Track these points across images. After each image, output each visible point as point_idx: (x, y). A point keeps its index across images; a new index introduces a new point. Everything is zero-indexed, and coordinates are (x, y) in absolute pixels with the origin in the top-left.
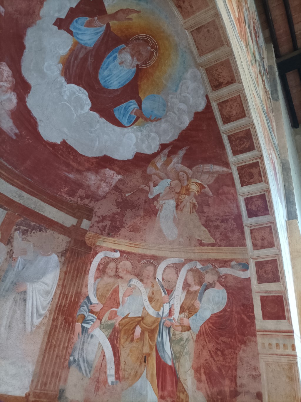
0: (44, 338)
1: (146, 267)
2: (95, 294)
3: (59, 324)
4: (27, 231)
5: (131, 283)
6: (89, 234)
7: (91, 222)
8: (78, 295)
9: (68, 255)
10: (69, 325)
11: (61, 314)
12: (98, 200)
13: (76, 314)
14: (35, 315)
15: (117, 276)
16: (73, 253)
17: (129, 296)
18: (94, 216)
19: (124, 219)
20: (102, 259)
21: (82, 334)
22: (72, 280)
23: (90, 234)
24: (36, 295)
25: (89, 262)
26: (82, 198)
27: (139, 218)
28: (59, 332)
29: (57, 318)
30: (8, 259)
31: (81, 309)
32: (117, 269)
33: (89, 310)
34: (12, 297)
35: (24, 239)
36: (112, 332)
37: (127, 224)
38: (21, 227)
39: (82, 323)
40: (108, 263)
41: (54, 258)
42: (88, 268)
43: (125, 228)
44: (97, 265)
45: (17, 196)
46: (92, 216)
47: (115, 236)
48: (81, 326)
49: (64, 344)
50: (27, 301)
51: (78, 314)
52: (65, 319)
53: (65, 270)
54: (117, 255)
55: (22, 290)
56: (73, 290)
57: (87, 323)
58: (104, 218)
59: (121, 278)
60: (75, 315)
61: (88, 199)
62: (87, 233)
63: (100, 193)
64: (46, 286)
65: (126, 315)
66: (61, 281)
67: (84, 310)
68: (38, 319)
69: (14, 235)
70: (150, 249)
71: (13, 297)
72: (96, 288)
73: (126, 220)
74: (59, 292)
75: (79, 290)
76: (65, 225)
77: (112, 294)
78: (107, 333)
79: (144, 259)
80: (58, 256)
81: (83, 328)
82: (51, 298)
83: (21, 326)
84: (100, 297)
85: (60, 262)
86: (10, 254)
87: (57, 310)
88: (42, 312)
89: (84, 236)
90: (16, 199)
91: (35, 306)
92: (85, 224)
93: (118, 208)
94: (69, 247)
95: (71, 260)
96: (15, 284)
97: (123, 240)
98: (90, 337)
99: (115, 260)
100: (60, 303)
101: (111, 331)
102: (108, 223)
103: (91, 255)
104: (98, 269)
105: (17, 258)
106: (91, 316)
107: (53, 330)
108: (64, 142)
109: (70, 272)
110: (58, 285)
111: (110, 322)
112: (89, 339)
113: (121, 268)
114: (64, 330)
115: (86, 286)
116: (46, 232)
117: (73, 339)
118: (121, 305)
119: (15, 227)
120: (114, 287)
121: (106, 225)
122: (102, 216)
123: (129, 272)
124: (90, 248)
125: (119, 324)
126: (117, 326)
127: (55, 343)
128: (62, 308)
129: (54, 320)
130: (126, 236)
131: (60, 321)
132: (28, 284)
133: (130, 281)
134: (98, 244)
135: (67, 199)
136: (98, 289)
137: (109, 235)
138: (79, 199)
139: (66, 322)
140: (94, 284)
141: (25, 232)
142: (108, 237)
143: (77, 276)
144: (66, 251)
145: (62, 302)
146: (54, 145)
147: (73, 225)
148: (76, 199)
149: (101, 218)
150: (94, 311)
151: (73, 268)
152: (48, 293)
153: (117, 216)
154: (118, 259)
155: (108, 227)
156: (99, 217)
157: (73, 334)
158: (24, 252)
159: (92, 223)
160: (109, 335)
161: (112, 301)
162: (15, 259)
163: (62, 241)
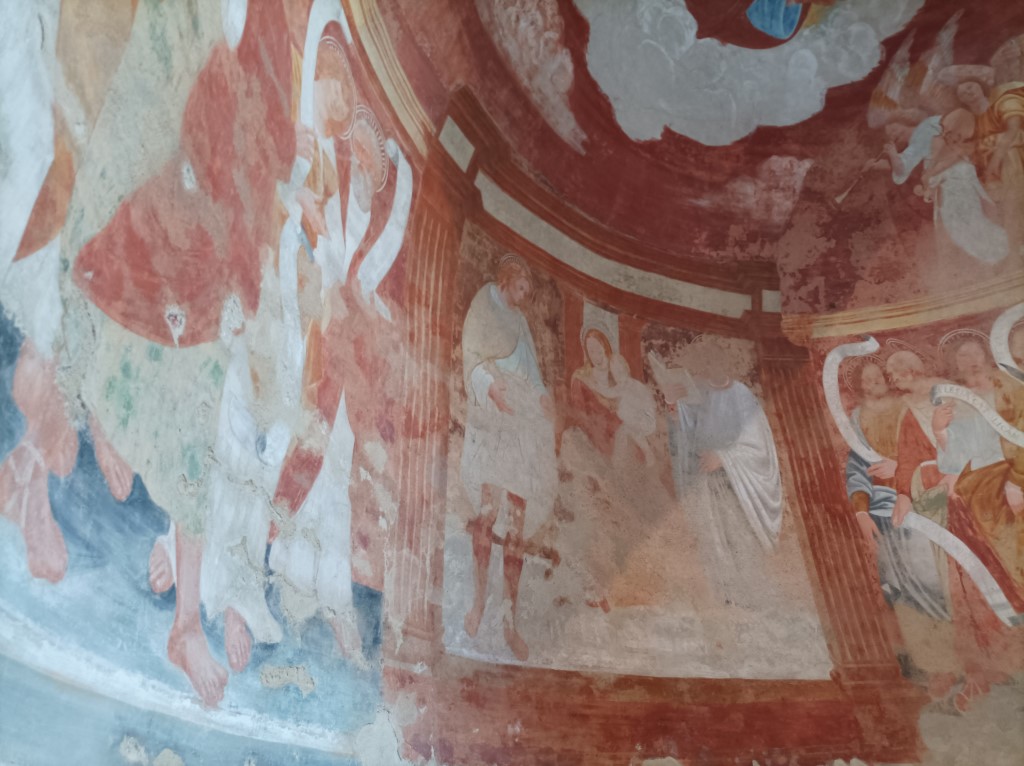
0: (805, 557)
1: (956, 349)
2: (865, 443)
3: (821, 522)
4: (666, 346)
5: (938, 396)
6: (787, 321)
7: (779, 293)
8: (829, 453)
9: (764, 377)
10: (843, 520)
11: (812, 501)
12: (775, 238)
13: (846, 493)
14: (763, 512)
15: (896, 391)
16: (774, 371)
17: (947, 425)
18: (781, 276)
19: (853, 259)
20: (840, 367)
21: (883, 534)
22: (799, 426)
23: (790, 320)
24: (745, 472)
25: (816, 381)
26: (742, 245)
27: (889, 243)
28: (830, 540)
29: (810, 510)
30: (661, 409)
31: (851, 479)
32: (886, 376)
33: (869, 479)
34: (704, 483)
35: (670, 365)
36: (951, 512)
37: (863, 268)
38: (654, 342)
39: (868, 509)
40: (858, 371)
41: (741, 389)
42: (820, 392)
43: (862, 279)
44: (836, 382)
45: (622, 280)
46: (778, 279)
47: (849, 306)
48: (868, 517)
49: (853, 561)
50: (736, 488)
51: (849, 494)
52: (828, 509)
53: (774, 410)
54: (872, 346)
55: (715, 467)
56: (813, 446)
57: (881, 508)
58: (805, 274)
59: (907, 391)
60: (844, 497)
61: (755, 242)
62: (781, 319)
64: (756, 452)
65: (965, 469)
66: (780, 434)
67: (857, 483)
68: (773, 519)
69: (648, 361)
70: (946, 306)
71: (706, 483)
72: (860, 430)
73: (858, 261)
74: (785, 456)
75: (825, 443)
76: (729, 315)
77: (904, 432)
78: (938, 518)
79: (943, 334)
80: (745, 384)
81: (877, 520)
82: (777, 471)
83: (749, 538)
84: (881, 446)
85: (756, 395)
86: (659, 397)
87: (801, 494)
88: (776, 504)
89: (777, 328)
90: (623, 286)
91: (755, 495)
92: (771, 300)
93: (829, 240)
94: (758, 360)
95: (776, 385)
96: (695, 456)
97: (871, 309)
98: (902, 534)
100: (799, 479)
101: (946, 510)
102: (818, 281)
103: (812, 364)
104: (843, 390)
105: (675, 405)
106: (881, 492)
107: (816, 538)
109: (787, 411)
110: (778, 443)
111: (933, 493)
112: (903, 539)
113: (896, 370)
114: (837, 533)
115: (836, 431)
116: (701, 340)
117: (868, 548)
118: (939, 450)
119: (642, 344)
120: (901, 418)
121: (817, 288)
122: (800, 271)
123: (918, 374)
124: (804, 351)
125: (958, 492)
126: (955, 496)
127: (832, 562)
128: (809, 489)
129: (806, 517)
130: (873, 298)
131: (819, 516)
132: (720, 453)
133: (932, 392)
134: (815, 335)
135: (711, 257)
136: (865, 432)
137: (832, 307)
138: (737, 249)
139: (833, 517)
140: (852, 422)
141: (664, 351)
142: (832, 313)
143: (806, 417)
144: (757, 368)
145: (803, 477)
147: (747, 312)
148: (731, 252)
149: (799, 275)
150: (883, 478)
151: (788, 401)
152: (764, 463)
153: (833, 259)
154: (879, 353)
155: (822, 290)
156: (793, 275)
157: (862, 537)
158: (682, 392)
159: (783, 294)
160: (946, 522)
161: (913, 446)
162: (672, 409)
163: (739, 350)
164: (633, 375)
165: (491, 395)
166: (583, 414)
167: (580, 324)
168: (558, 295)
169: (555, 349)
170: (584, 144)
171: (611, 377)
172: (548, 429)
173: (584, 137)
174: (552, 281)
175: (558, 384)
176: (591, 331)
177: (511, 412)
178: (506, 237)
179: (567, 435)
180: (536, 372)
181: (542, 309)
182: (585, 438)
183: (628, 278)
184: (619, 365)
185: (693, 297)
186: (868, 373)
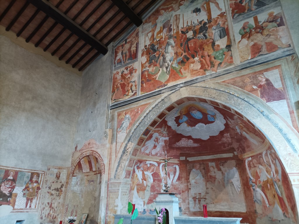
1: (260, 159)
2: (251, 176)
4: (223, 164)
7: (236, 151)
8: (247, 178)
9: (238, 166)
12: (232, 144)
14: (238, 188)
16: (239, 164)
17: (261, 173)
21: (254, 191)
22: (243, 174)
23: (239, 156)
24: (235, 182)
25: (245, 165)
31: (250, 182)
32: (253, 164)
33: (252, 182)
35: (224, 167)
36: (262, 188)
38: (221, 164)
39: (252, 187)
43: (245, 148)
47: (246, 152)
50: (234, 185)
51: (250, 185)
54: (250, 159)
55: (231, 182)
57: (254, 187)
58: (238, 148)
59: (256, 166)
63: (230, 142)
64: (237, 179)
65: (263, 181)
69: (220, 167)
71: (230, 185)
73: (244, 145)
76: (231, 157)
80: (235, 167)
81: (253, 189)
82: (240, 181)
83: (236, 192)
84: (253, 176)
86: (222, 173)
88: (240, 187)
90: (214, 158)
91: (237, 185)
92: (236, 153)
93: (238, 143)
96: (228, 181)
97: (249, 152)
98: (256, 191)
103: (244, 162)
106: (254, 184)
108: (210, 136)
109: (241, 171)
111: (260, 185)
116: (228, 162)
118: (260, 177)
119: (219, 165)
120: (256, 171)
121: (241, 150)
123: (257, 163)
124: (242, 160)
126: (262, 185)
132: (232, 180)
133: (259, 167)
134: (243, 157)
136: (251, 174)
138: (228, 147)
141: (223, 165)
143: (244, 172)
144: (236, 164)
146: (209, 139)
147: (233, 156)
150: (254, 182)
151: (241, 169)
153: (240, 145)
157: (251, 192)
158: (226, 171)
160: (261, 190)
161: (257, 176)
162: (224, 174)
163: (234, 162)
164: (218, 170)
165: (195, 183)
166: (210, 179)
167: (208, 166)
168: (204, 164)
169: (205, 172)
170: (200, 145)
171: (215, 172)
172: (204, 183)
173: (199, 144)
174: (203, 163)
175: (206, 177)
176: (211, 167)
177: (198, 183)
178: (194, 162)
179: (207, 183)
180: (202, 177)
181: (202, 167)
182: (210, 182)
183: (215, 156)
184: (216, 170)
185: (225, 155)
186: (251, 163)
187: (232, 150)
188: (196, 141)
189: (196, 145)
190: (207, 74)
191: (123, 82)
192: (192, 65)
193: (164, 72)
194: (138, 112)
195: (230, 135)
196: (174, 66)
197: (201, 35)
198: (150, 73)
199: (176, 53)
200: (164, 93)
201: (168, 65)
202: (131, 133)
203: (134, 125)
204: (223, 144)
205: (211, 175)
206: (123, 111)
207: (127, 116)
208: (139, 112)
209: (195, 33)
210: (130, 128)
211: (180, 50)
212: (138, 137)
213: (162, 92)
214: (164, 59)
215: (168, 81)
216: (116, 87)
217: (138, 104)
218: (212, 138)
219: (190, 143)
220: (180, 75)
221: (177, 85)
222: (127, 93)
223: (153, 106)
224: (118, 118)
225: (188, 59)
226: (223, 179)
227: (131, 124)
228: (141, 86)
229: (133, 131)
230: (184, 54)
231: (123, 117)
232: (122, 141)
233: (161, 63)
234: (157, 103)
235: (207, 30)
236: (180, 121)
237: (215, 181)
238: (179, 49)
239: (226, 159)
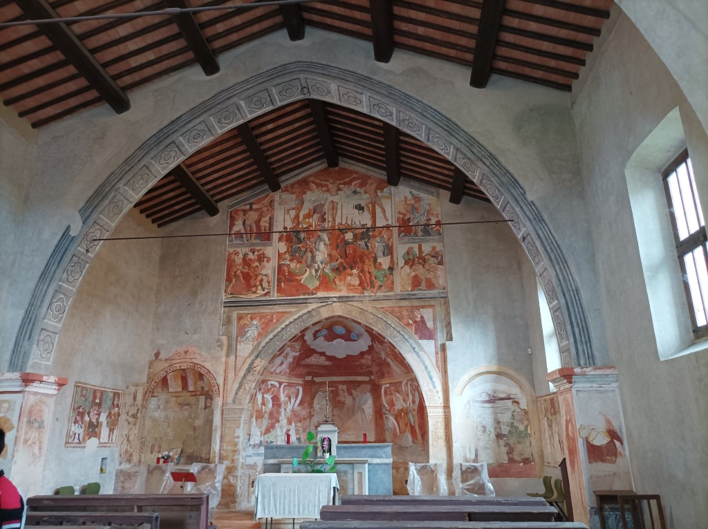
1: (399, 387)
2: (386, 403)
8: (381, 405)
12: (370, 367)
15: (391, 394)
17: (397, 401)
18: (373, 373)
21: (386, 419)
23: (376, 380)
24: (367, 409)
25: (380, 391)
34: (360, 412)
36: (395, 416)
41: (368, 394)
42: (380, 394)
44: (383, 391)
48: (385, 416)
49: (381, 423)
50: (365, 412)
52: (379, 415)
54: (388, 385)
55: (362, 409)
57: (387, 415)
59: (393, 394)
60: (382, 413)
61: (367, 368)
64: (369, 405)
65: (398, 409)
69: (352, 392)
76: (366, 381)
77: (391, 402)
78: (393, 417)
82: (372, 409)
83: (366, 420)
84: (388, 404)
88: (371, 414)
89: (374, 382)
90: (347, 380)
91: (368, 413)
92: (373, 377)
94: (372, 388)
96: (358, 407)
99: (388, 388)
103: (380, 388)
106: (387, 412)
107: (377, 419)
108: (347, 355)
111: (393, 413)
112: (389, 420)
113: (391, 390)
114: (380, 419)
115: (382, 401)
116: (361, 386)
118: (395, 405)
119: (351, 389)
120: (392, 399)
122: (376, 372)
123: (394, 391)
125: (397, 413)
130: (388, 377)
132: (363, 406)
133: (396, 395)
134: (381, 383)
135: (361, 371)
136: (386, 401)
140: (385, 399)
141: (355, 389)
142: (383, 379)
143: (378, 398)
146: (345, 358)
147: (369, 380)
148: (364, 370)
150: (388, 410)
151: (376, 395)
152: (370, 407)
155: (381, 375)
157: (383, 420)
158: (358, 396)
161: (392, 404)
162: (356, 399)
163: (369, 387)
164: (349, 395)
165: (319, 408)
166: (338, 405)
167: (338, 389)
169: (333, 396)
170: (332, 363)
171: (344, 397)
172: (331, 409)
175: (333, 401)
176: (340, 390)
177: (323, 409)
178: (322, 383)
179: (335, 409)
182: (338, 408)
184: (346, 394)
185: (359, 378)
186: (388, 390)
187: (369, 373)
188: (330, 358)
189: (328, 363)
190: (366, 294)
191: (247, 271)
192: (349, 277)
193: (313, 275)
194: (272, 321)
195: (372, 358)
196: (326, 271)
197: (362, 243)
198: (293, 271)
199: (330, 255)
200: (311, 303)
201: (319, 267)
202: (261, 346)
203: (266, 336)
204: (361, 366)
205: (340, 399)
206: (248, 314)
207: (255, 322)
208: (274, 321)
209: (355, 236)
210: (259, 340)
211: (334, 253)
212: (273, 353)
213: (309, 301)
214: (313, 257)
215: (317, 289)
216: (233, 274)
217: (272, 309)
218: (349, 357)
219: (322, 361)
220: (334, 286)
221: (330, 297)
222: (254, 289)
223: (296, 317)
224: (238, 323)
225: (345, 269)
226: (354, 405)
227: (259, 334)
228: (278, 285)
229: (263, 344)
230: (340, 260)
231: (248, 323)
232: (246, 355)
233: (309, 262)
234: (300, 314)
235: (369, 240)
236: (318, 334)
237: (343, 406)
238: (334, 251)
239: (360, 383)
